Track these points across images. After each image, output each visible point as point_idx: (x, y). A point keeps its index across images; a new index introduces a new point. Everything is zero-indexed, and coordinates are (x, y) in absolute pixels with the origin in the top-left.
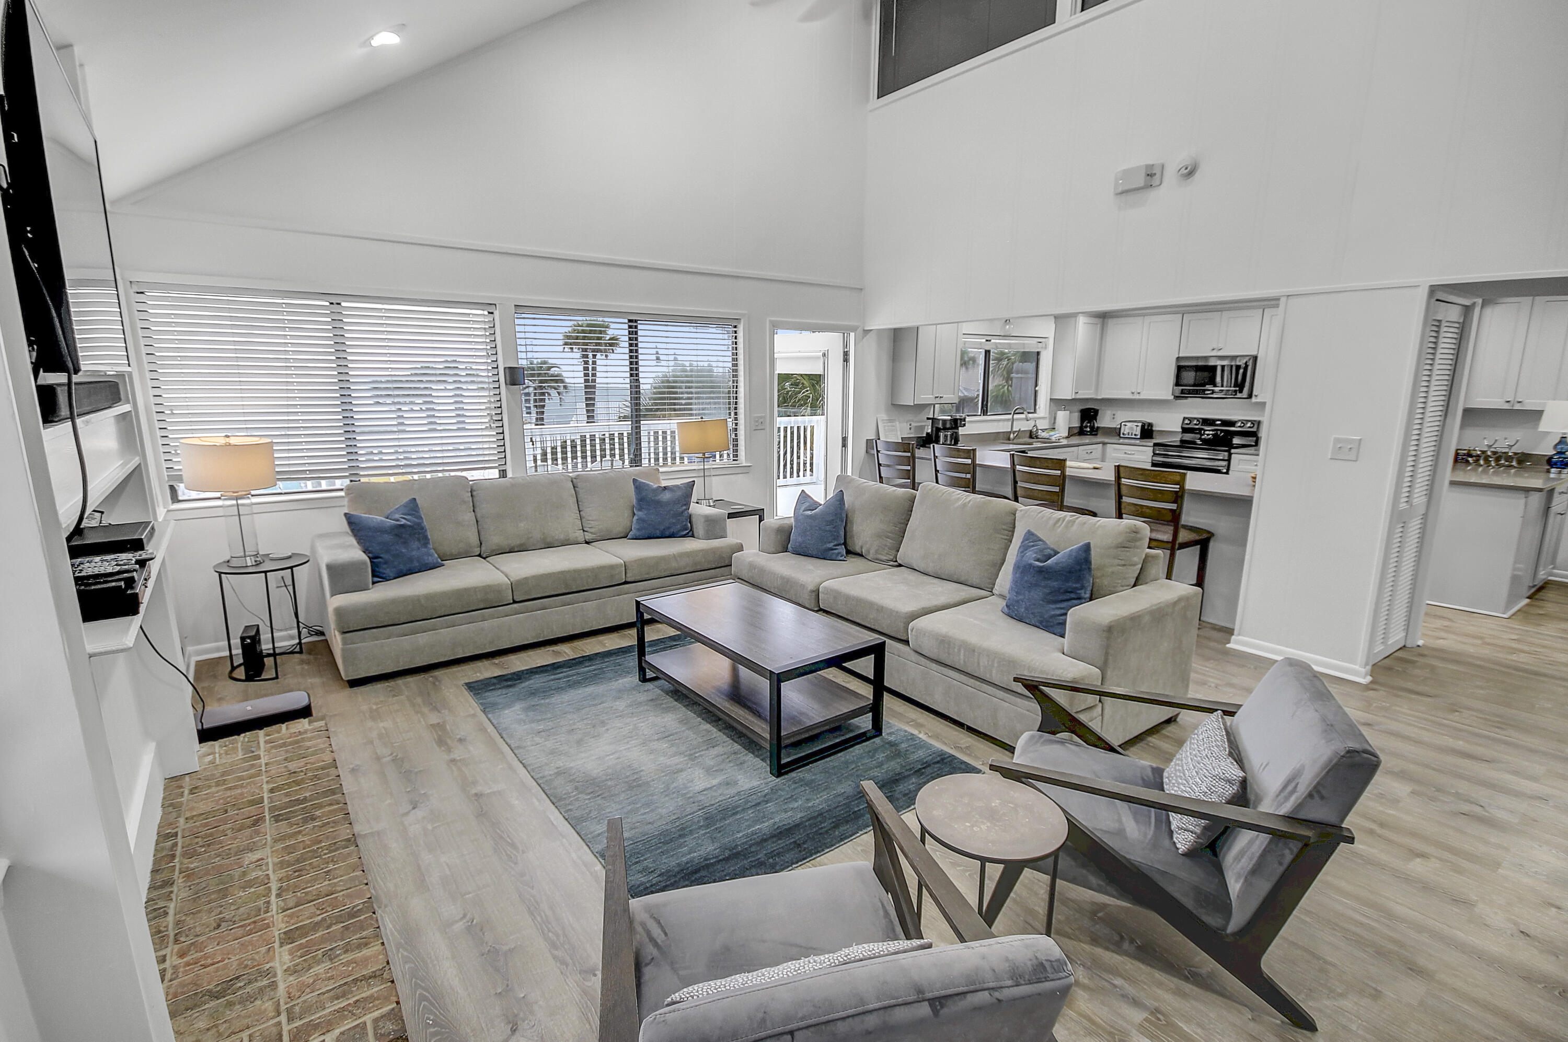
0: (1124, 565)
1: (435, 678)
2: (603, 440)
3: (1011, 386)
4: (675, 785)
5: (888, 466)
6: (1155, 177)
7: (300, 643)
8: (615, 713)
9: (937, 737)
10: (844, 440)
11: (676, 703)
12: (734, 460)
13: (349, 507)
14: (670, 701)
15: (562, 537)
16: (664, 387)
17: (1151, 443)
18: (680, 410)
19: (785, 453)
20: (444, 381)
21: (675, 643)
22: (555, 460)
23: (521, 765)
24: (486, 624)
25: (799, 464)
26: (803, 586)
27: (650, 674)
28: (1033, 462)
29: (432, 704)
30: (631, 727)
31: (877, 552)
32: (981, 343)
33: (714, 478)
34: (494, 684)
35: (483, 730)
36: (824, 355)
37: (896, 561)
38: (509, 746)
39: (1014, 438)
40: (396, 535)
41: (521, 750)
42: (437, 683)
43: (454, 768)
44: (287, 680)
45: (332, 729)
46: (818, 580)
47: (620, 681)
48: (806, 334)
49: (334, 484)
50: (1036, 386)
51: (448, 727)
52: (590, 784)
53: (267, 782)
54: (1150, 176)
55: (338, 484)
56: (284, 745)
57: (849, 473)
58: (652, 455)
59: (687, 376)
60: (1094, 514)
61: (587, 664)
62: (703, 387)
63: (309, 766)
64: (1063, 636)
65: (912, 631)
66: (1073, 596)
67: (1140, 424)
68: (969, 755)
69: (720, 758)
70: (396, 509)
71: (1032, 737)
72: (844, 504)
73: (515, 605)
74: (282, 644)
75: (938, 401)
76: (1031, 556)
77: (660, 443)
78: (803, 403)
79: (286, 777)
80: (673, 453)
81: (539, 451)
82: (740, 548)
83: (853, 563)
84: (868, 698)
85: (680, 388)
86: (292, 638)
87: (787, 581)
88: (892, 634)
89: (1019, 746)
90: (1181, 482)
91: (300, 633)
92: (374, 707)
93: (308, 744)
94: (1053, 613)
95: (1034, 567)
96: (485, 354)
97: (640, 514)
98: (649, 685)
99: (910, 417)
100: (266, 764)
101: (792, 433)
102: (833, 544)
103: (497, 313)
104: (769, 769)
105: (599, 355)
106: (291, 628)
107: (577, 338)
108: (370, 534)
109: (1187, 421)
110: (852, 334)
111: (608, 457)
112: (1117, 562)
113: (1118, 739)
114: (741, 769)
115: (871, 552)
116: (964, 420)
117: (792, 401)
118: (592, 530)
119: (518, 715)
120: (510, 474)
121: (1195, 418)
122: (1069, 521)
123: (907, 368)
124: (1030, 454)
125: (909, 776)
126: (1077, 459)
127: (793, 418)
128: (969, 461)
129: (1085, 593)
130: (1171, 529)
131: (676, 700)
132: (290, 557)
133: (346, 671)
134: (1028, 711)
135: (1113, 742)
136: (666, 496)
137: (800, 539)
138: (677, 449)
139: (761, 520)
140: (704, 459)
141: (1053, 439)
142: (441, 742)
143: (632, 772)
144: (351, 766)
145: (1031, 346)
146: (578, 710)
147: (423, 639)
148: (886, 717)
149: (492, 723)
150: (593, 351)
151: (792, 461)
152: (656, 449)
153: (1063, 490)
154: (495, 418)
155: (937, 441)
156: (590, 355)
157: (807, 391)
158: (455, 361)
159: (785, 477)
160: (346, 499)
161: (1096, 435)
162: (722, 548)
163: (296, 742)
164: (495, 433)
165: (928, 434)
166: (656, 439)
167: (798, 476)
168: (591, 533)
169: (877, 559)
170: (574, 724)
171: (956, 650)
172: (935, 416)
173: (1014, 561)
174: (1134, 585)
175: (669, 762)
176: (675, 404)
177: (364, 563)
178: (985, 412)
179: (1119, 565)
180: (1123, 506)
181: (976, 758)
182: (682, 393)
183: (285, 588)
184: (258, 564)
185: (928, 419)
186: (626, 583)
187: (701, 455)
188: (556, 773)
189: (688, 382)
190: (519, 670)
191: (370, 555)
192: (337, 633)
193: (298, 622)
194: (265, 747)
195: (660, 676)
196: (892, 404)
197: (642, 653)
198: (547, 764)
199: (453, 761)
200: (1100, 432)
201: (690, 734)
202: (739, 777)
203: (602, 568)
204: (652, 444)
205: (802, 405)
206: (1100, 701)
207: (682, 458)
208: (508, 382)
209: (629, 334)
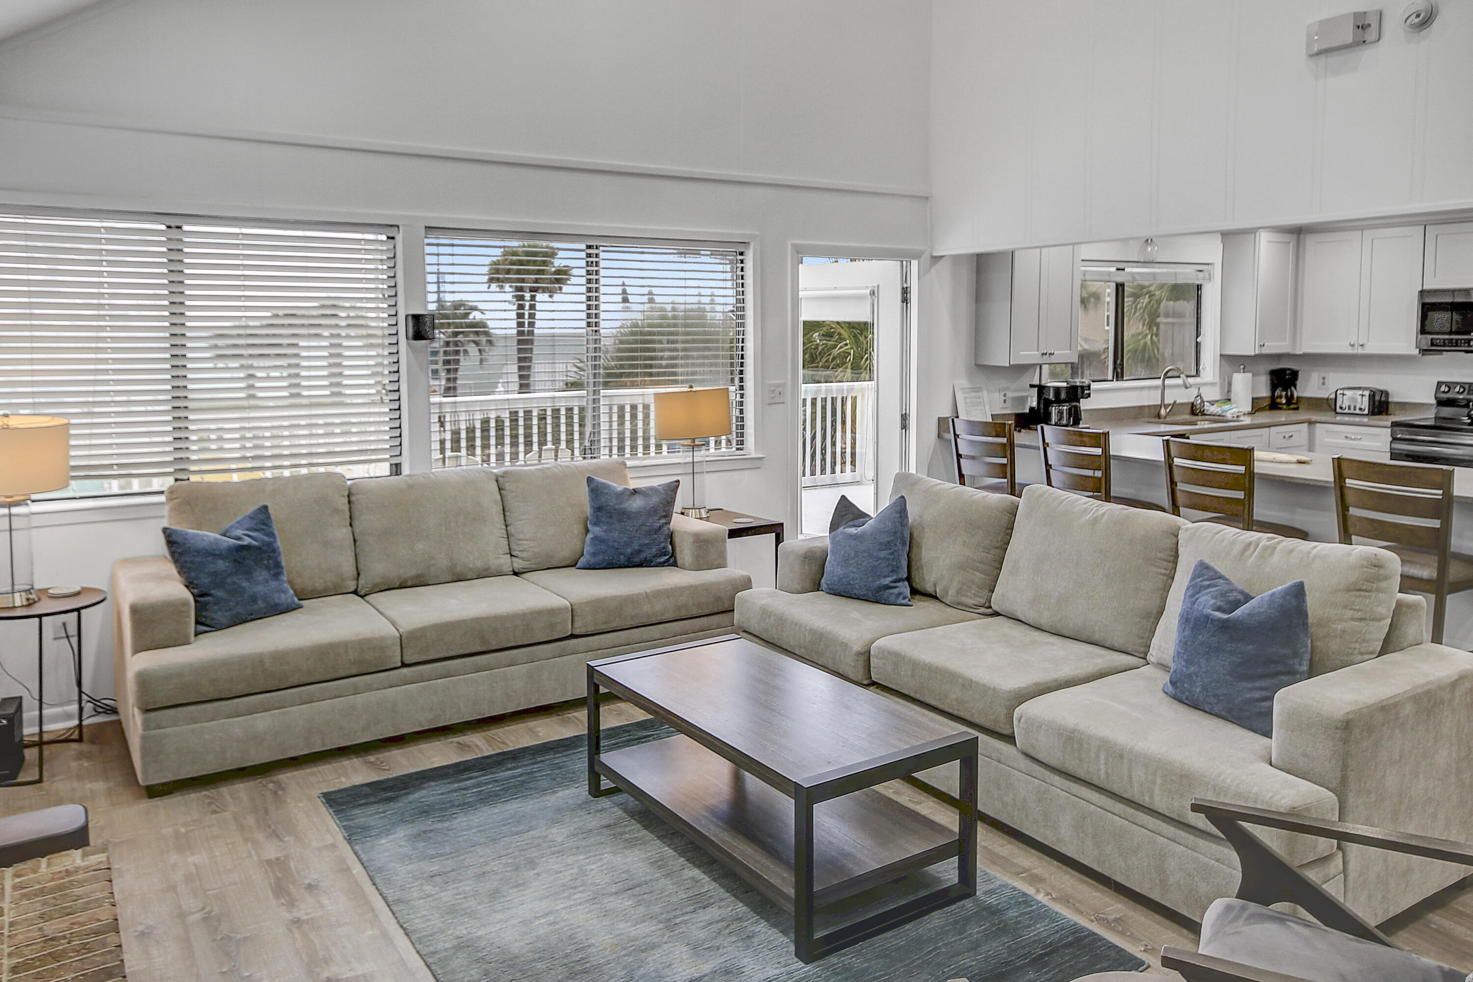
0: (1361, 619)
1: (279, 784)
2: (542, 418)
3: (1157, 335)
4: (642, 971)
5: (973, 458)
6: (1370, 29)
7: (80, 726)
8: (550, 847)
9: (1065, 900)
10: (904, 418)
11: (645, 832)
12: (738, 449)
13: (170, 517)
14: (636, 829)
15: (479, 564)
16: (636, 342)
17: (1387, 420)
18: (659, 374)
19: (813, 438)
20: (316, 335)
21: (645, 733)
22: (471, 447)
23: (401, 932)
24: (359, 699)
25: (834, 454)
26: (845, 646)
27: (606, 783)
28: (1199, 452)
29: (269, 826)
30: (575, 871)
31: (959, 592)
32: (1109, 273)
33: (707, 476)
34: (367, 796)
35: (346, 870)
36: (873, 293)
37: (990, 607)
38: (384, 898)
39: (1168, 414)
40: (235, 561)
41: (402, 907)
42: (280, 793)
43: (297, 935)
44: (59, 785)
45: (115, 866)
46: (869, 636)
47: (560, 794)
48: (844, 263)
49: (151, 485)
50: (1197, 337)
51: (292, 865)
52: (509, 966)
53: (10, 955)
54: (1361, 26)
55: (157, 484)
56: (42, 892)
57: (913, 470)
58: (615, 443)
59: (668, 326)
60: (1303, 535)
61: (510, 766)
62: (694, 341)
63: (76, 929)
64: (1268, 734)
65: (1019, 720)
66: (1280, 668)
67: (1367, 393)
68: (1122, 934)
69: (715, 927)
70: (238, 522)
71: (1229, 908)
72: (907, 517)
73: (405, 670)
74: (53, 727)
75: (1046, 359)
76: (1207, 603)
77: (628, 425)
78: (840, 362)
79: (39, 946)
80: (646, 439)
81: (448, 436)
82: (747, 584)
83: (922, 609)
84: (951, 831)
85: (660, 342)
86: (68, 717)
87: (819, 637)
88: (988, 725)
89: (1208, 921)
90: (1446, 482)
91: (81, 709)
92: (183, 830)
93: (78, 891)
94: (1248, 696)
95: (1212, 620)
96: (381, 296)
97: (596, 530)
98: (605, 802)
99: (1003, 383)
100: (12, 924)
101: (824, 408)
102: (890, 579)
103: (399, 238)
104: (792, 948)
105: (540, 297)
106: (69, 702)
107: (508, 272)
108: (198, 559)
109: (1443, 388)
110: (915, 263)
111: (550, 445)
112: (1349, 614)
113: (1376, 915)
114: (748, 948)
115: (950, 593)
116: (1089, 387)
117: (824, 360)
118: (524, 555)
119: (401, 846)
120: (406, 470)
121: (1457, 383)
122: (1266, 548)
123: (998, 311)
124: (1194, 440)
125: (1022, 967)
126: (1269, 448)
127: (823, 385)
128: (1098, 451)
129: (1300, 665)
130: (1434, 561)
131: (646, 827)
132: (78, 594)
133: (145, 771)
134: (1218, 860)
135: (1366, 919)
136: (636, 504)
137: (839, 571)
138: (652, 432)
139: (779, 540)
140: (694, 447)
141: (1229, 415)
142: (280, 890)
143: (575, 947)
144: (140, 928)
145: (1188, 275)
146: (494, 840)
147: (262, 722)
148: (982, 865)
149: (360, 860)
150: (532, 290)
151: (824, 449)
152: (621, 433)
153: (1250, 495)
154: (389, 388)
155: (1047, 420)
156: (527, 296)
157: (846, 345)
158: (334, 306)
159: (813, 473)
160: (167, 507)
161: (1297, 409)
162: (719, 583)
163: (61, 888)
164: (387, 410)
165: (1032, 409)
166: (621, 417)
167: (833, 472)
168: (522, 559)
169: (959, 604)
170: (487, 863)
171: (1092, 754)
172: (1043, 383)
173: (1179, 611)
174: (1383, 652)
175: (634, 932)
176: (651, 366)
177: (185, 604)
178: (1119, 375)
179: (1353, 619)
180: (1350, 524)
181: (1135, 939)
182: (662, 350)
183: (66, 640)
184: (30, 604)
185: (1032, 386)
186: (573, 636)
187: (688, 442)
188: (454, 947)
189: (672, 334)
190: (406, 772)
191: (195, 591)
192: (136, 711)
193: (81, 692)
194: (12, 896)
195: (622, 786)
196: (978, 366)
197: (595, 748)
198: (442, 931)
199: (297, 922)
200: (1302, 406)
201: (668, 886)
202: (746, 960)
203: (538, 614)
204: (615, 425)
205: (838, 366)
206: (1339, 847)
207: (659, 447)
208: (411, 334)
209: (588, 266)
